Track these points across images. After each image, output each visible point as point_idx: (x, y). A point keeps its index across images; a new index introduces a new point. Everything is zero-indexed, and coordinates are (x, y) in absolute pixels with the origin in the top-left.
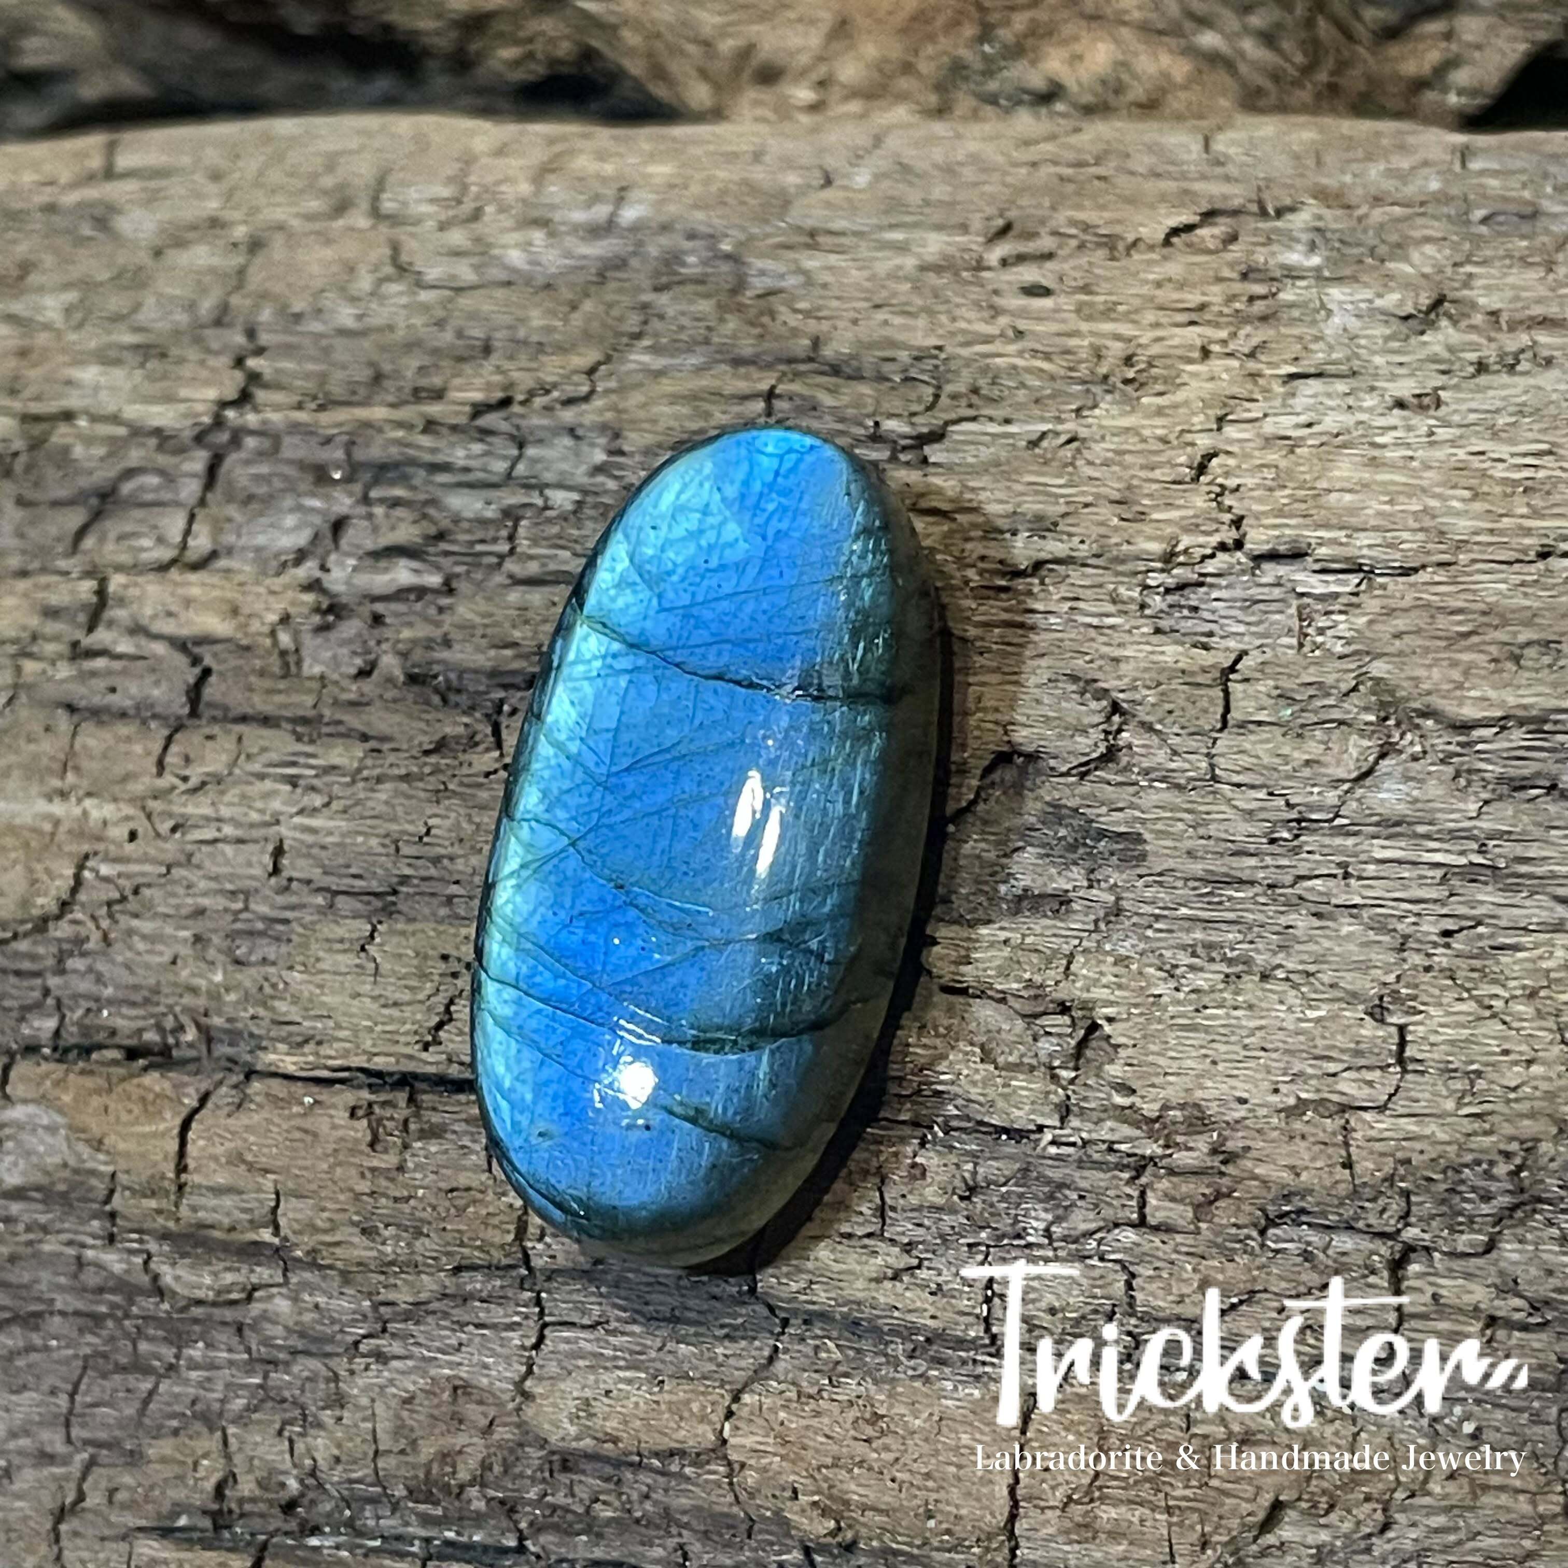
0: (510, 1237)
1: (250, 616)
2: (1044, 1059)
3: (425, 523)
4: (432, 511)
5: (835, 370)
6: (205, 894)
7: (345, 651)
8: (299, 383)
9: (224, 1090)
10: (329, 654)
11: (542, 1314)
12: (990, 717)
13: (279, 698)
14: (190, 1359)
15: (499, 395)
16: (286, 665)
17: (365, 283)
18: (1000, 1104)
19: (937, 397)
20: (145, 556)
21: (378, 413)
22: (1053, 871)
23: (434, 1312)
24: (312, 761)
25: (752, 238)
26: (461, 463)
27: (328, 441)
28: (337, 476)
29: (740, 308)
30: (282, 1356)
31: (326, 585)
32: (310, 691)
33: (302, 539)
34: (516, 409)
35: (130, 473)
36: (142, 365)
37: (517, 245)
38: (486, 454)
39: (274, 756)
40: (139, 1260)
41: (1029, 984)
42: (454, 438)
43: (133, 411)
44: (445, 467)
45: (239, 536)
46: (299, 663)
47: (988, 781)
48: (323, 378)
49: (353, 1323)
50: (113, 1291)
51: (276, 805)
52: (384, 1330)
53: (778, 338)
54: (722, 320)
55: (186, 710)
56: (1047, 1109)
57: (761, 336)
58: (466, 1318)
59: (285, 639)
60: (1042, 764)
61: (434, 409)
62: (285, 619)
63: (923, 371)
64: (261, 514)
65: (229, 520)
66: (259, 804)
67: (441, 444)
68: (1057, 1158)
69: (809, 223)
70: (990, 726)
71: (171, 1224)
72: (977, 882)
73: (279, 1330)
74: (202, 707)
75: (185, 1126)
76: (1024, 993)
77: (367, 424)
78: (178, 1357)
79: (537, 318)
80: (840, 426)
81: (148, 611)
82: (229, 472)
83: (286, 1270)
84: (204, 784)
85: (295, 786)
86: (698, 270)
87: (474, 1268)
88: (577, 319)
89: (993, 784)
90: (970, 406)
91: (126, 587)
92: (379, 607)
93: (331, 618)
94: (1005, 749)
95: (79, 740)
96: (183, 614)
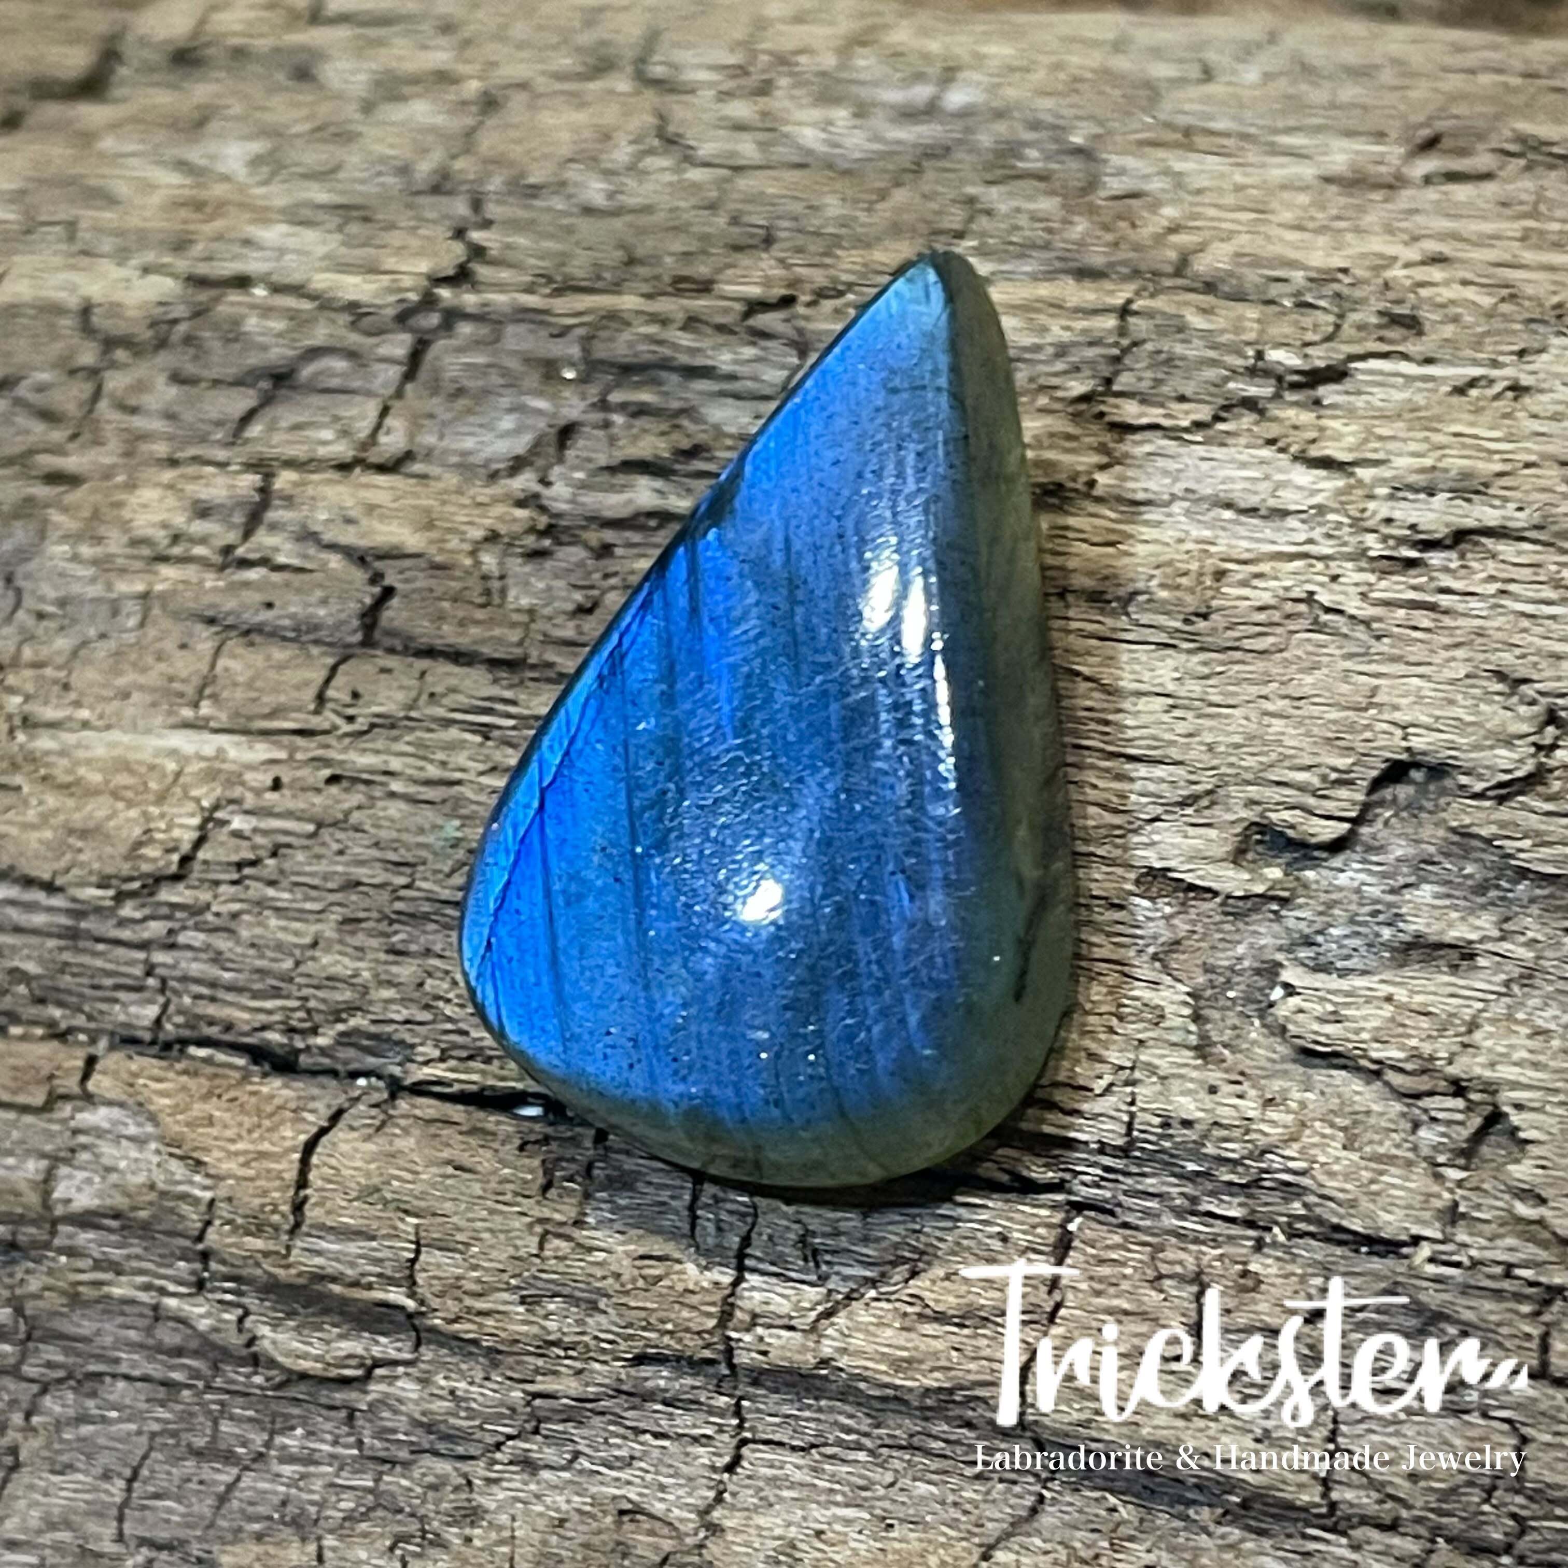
0: (711, 1323)
1: (449, 530)
2: (1425, 1151)
3: (675, 436)
4: (685, 422)
5: (1209, 287)
6: (361, 863)
7: (560, 584)
8: (532, 261)
9: (362, 1107)
10: (541, 585)
11: (740, 1427)
12: (1386, 717)
13: (474, 631)
14: (284, 1447)
15: (780, 292)
16: (488, 592)
17: (622, 153)
18: (1365, 1204)
19: (1338, 327)
20: (322, 451)
21: (629, 302)
22: (1454, 915)
23: (603, 1413)
24: (512, 709)
25: (1110, 133)
26: (726, 368)
27: (563, 333)
28: (570, 375)
29: (1092, 210)
30: (404, 1454)
31: (545, 502)
32: (514, 625)
33: (520, 445)
34: (801, 310)
35: (314, 353)
36: (340, 229)
37: (814, 125)
38: (758, 360)
39: (462, 699)
40: (231, 1316)
41: (1416, 1055)
42: (721, 339)
43: (321, 281)
44: (707, 372)
45: (441, 437)
46: (503, 592)
47: (1375, 797)
48: (563, 259)
49: (497, 1418)
50: (196, 1354)
51: (461, 759)
52: (536, 1431)
53: (1137, 248)
54: (1067, 222)
55: (358, 637)
56: (1427, 1215)
57: (1116, 244)
58: (642, 1425)
59: (489, 560)
60: (1448, 783)
61: (700, 304)
62: (493, 537)
63: (1322, 297)
64: (469, 411)
65: (431, 416)
66: (440, 756)
67: (705, 344)
68: (1437, 1280)
69: (1182, 120)
70: (1385, 726)
71: (280, 1272)
72: (1352, 921)
73: (402, 1422)
74: (377, 635)
75: (309, 1148)
76: (1409, 1066)
77: (613, 317)
78: (268, 1444)
79: (833, 206)
80: (1212, 354)
81: (323, 516)
82: (437, 358)
83: (418, 1344)
84: (373, 726)
85: (487, 738)
86: (1040, 165)
87: (659, 1360)
88: (885, 211)
89: (1382, 803)
90: (1381, 339)
91: (296, 484)
92: (609, 536)
93: (547, 543)
94: (1404, 757)
95: (222, 663)
96: (364, 522)
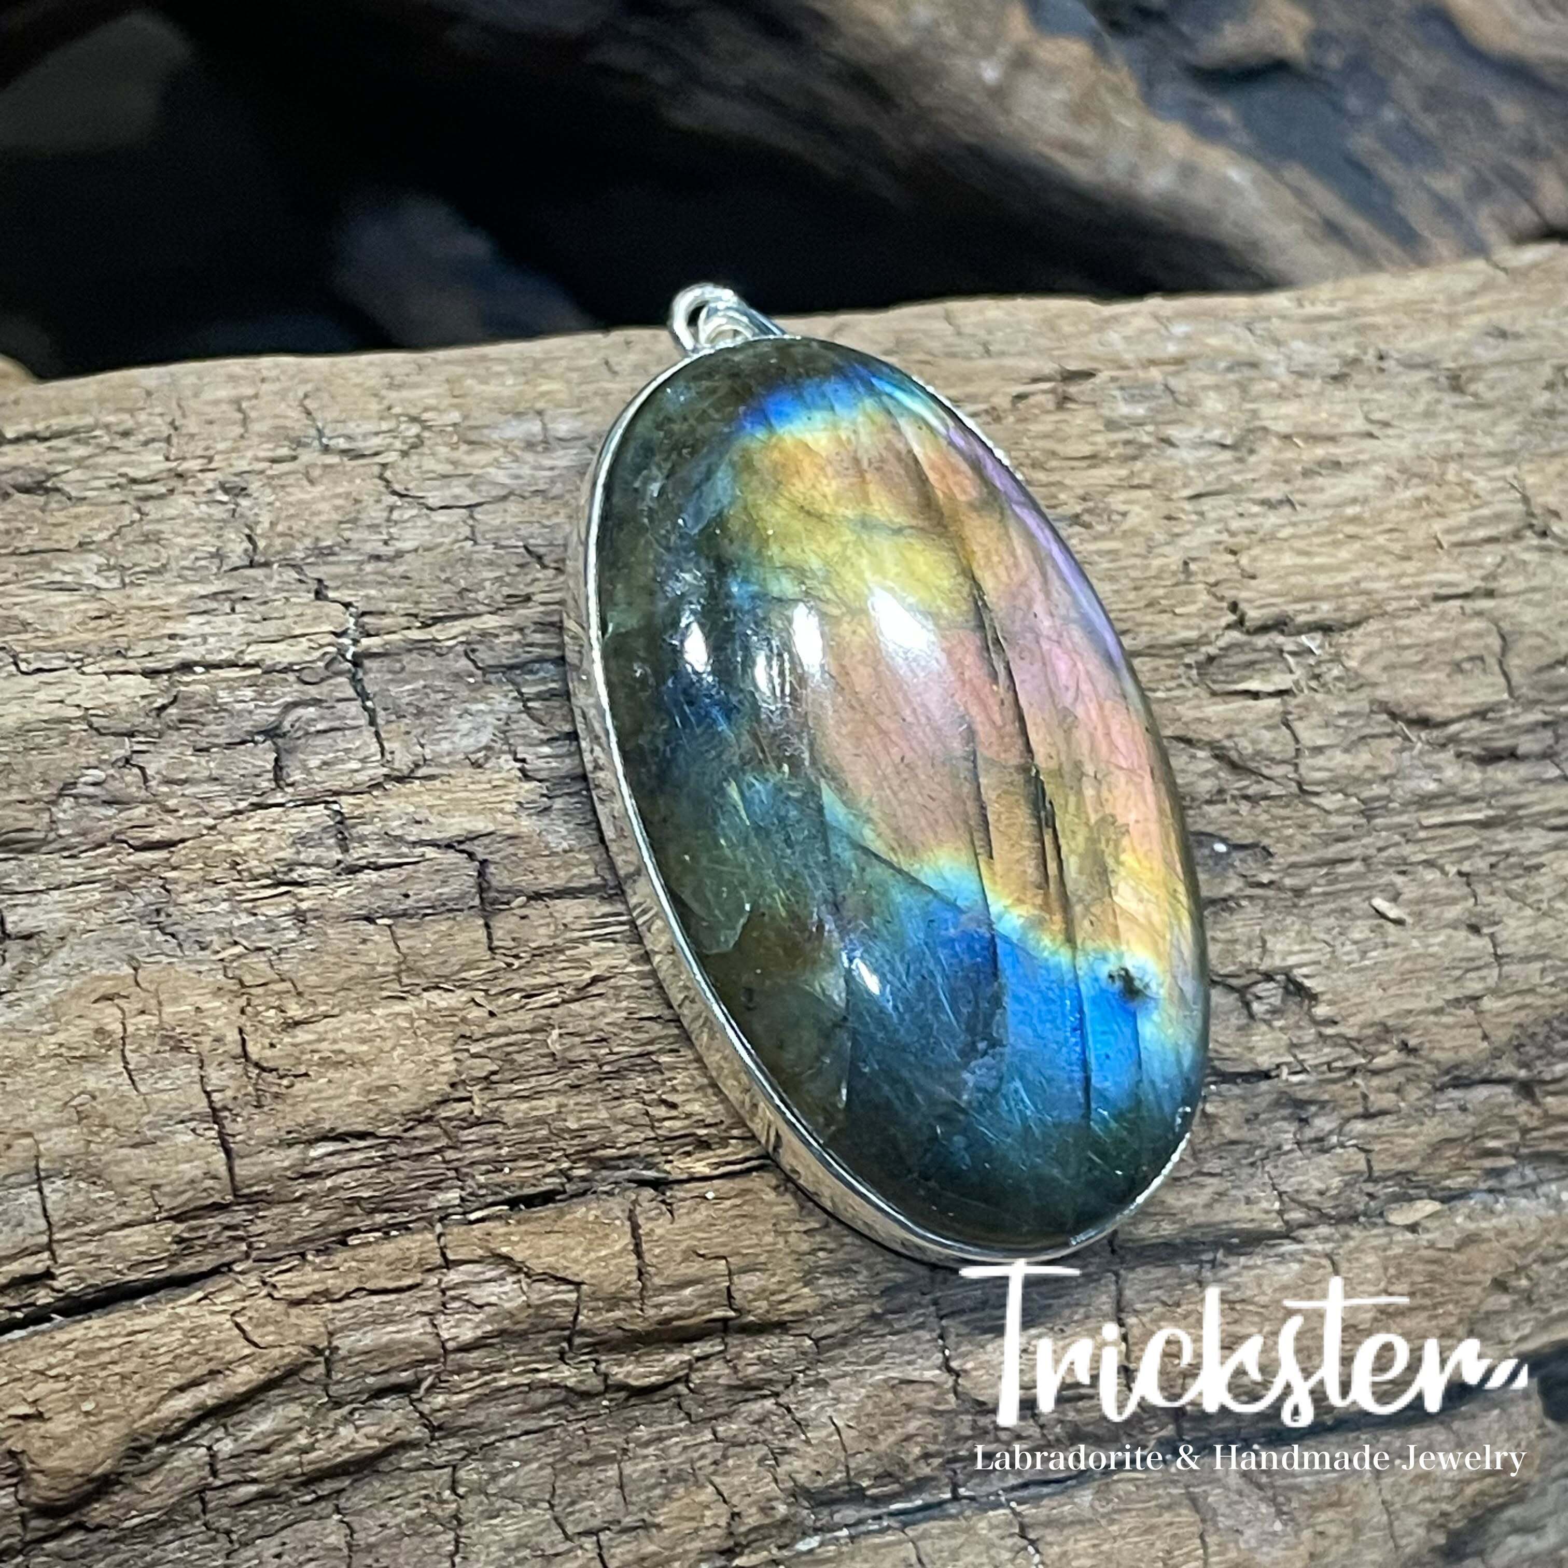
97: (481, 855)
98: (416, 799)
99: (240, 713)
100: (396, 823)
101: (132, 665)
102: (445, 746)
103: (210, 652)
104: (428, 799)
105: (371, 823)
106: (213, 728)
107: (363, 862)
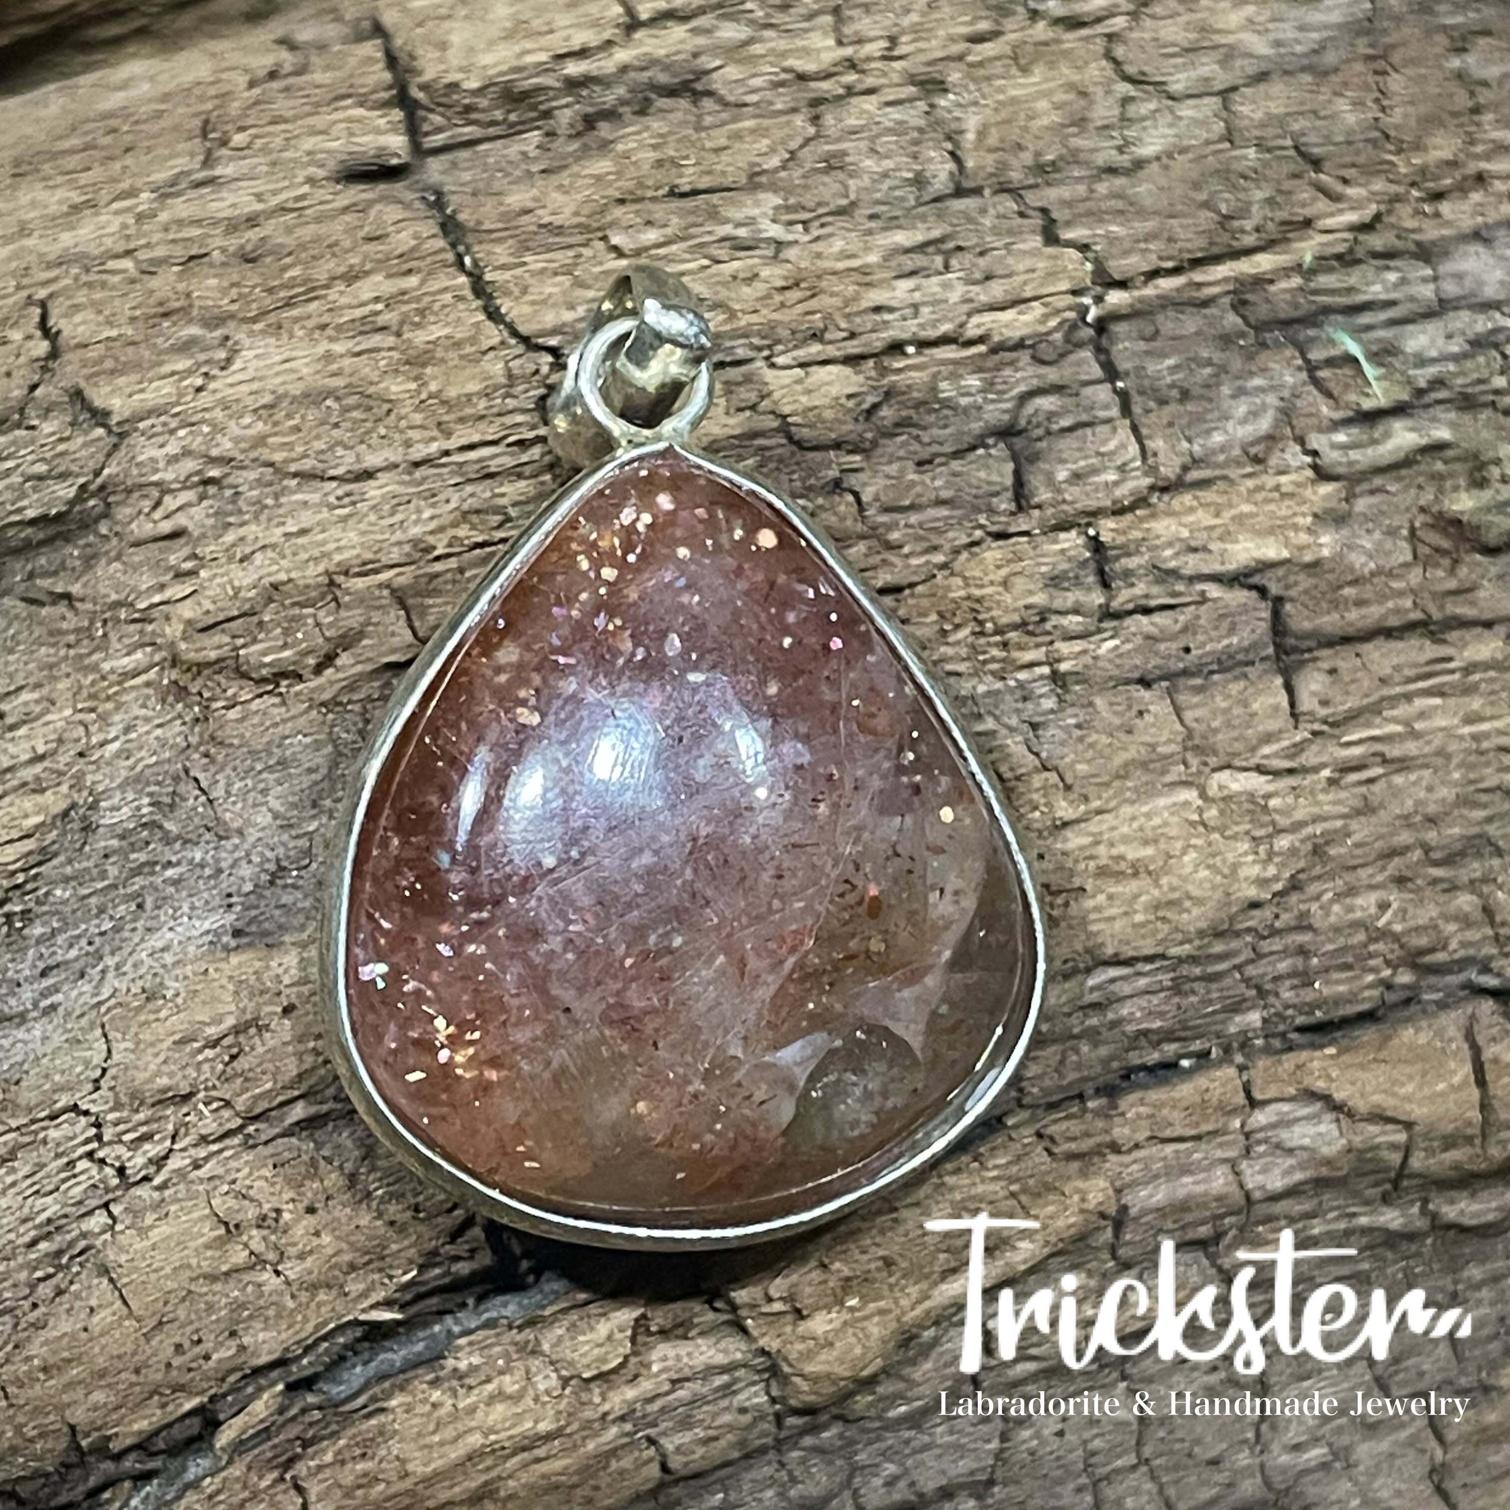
13: (1374, 609)
17: (1107, 108)
20: (1118, 492)
24: (1450, 665)
35: (1025, 398)
36: (948, 267)
37: (1244, 28)
38: (1402, 282)
39: (1409, 671)
42: (1355, 270)
44: (1367, 306)
48: (1167, 236)
61: (1315, 242)
62: (1318, 518)
64: (1204, 410)
71: (1480, 1166)
74: (1289, 642)
75: (1478, 1070)
91: (1120, 531)
95: (1188, 716)
96: (1213, 546)
97: (1274, 589)
98: (1191, 519)
99: (966, 410)
100: (1168, 553)
101: (832, 351)
102: (1218, 438)
103: (922, 326)
104: (1204, 518)
105: (1138, 552)
106: (935, 432)
107: (1130, 606)
